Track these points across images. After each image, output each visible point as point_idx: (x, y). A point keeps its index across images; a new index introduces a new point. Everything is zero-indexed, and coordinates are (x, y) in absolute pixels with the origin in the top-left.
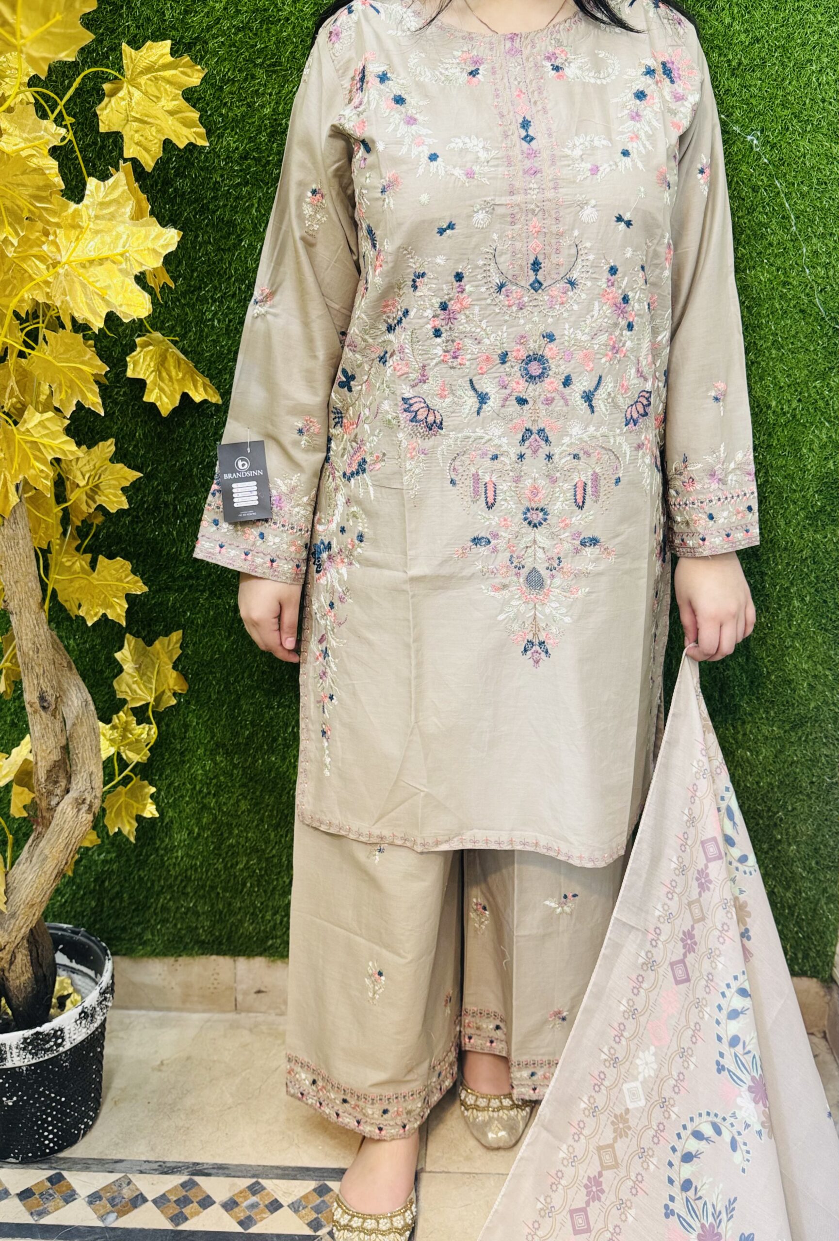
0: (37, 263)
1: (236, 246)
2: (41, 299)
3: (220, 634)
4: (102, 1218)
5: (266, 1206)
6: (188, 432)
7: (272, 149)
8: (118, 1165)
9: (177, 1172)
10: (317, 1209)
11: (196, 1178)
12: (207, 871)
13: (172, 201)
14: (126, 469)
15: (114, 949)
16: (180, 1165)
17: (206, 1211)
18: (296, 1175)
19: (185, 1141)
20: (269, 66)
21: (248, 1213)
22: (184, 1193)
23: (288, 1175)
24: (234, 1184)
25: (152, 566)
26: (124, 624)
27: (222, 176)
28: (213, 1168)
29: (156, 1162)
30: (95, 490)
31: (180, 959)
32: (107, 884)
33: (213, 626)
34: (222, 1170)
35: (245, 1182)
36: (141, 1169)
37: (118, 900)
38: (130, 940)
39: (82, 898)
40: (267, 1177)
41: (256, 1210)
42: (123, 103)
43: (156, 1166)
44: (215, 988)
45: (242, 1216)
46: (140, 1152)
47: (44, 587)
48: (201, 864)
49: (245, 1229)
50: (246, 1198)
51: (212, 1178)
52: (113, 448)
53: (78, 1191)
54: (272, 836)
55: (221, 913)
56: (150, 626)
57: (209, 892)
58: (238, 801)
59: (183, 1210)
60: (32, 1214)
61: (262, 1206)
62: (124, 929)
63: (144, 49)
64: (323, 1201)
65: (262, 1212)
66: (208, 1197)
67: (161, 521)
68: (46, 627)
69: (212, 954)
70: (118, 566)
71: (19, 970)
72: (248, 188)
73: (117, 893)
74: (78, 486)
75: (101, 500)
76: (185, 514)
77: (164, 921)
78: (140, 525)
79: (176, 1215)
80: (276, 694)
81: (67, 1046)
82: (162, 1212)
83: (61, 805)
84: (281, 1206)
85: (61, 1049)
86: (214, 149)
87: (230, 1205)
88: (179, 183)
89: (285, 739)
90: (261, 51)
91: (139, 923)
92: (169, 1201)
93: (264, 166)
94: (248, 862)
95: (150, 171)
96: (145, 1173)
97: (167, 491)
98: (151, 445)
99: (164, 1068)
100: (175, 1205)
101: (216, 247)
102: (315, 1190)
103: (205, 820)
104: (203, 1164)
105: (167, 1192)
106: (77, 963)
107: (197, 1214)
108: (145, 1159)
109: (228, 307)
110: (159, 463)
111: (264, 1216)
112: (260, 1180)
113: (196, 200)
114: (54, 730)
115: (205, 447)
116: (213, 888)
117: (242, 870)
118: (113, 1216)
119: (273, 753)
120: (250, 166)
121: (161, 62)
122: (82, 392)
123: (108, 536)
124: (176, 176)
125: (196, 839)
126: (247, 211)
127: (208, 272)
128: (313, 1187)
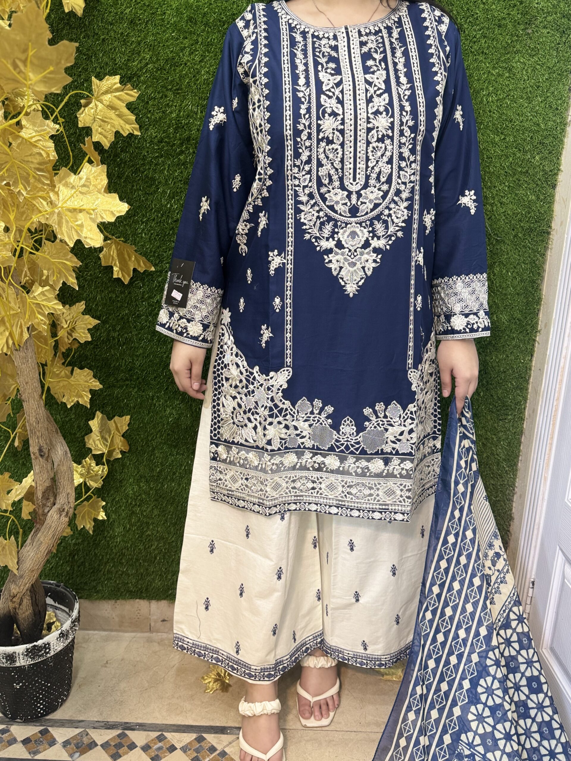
0: (42, 200)
1: (155, 192)
2: (43, 222)
3: (144, 413)
4: (71, 756)
5: (167, 749)
6: (127, 296)
7: (176, 137)
8: (81, 724)
9: (115, 728)
10: (197, 751)
11: (127, 732)
12: (134, 550)
13: (119, 166)
14: (91, 318)
15: (80, 595)
16: (117, 723)
17: (131, 752)
18: (185, 730)
19: (120, 709)
20: (175, 90)
21: (156, 753)
22: (119, 741)
23: (180, 730)
24: (148, 735)
25: (105, 373)
26: (89, 406)
27: (148, 152)
28: (137, 726)
29: (103, 722)
30: (73, 329)
31: (118, 601)
32: (76, 557)
33: (140, 408)
34: (142, 727)
35: (155, 734)
36: (95, 726)
37: (82, 567)
38: (89, 589)
39: (62, 565)
40: (168, 731)
41: (161, 751)
42: (92, 111)
43: (102, 724)
44: (138, 618)
45: (153, 754)
46: (93, 716)
47: (43, 385)
48: (131, 545)
50: (155, 744)
51: (136, 732)
52: (84, 307)
53: (57, 739)
54: (172, 530)
55: (142, 574)
56: (103, 407)
57: (135, 562)
58: (153, 509)
59: (118, 751)
60: (30, 753)
61: (164, 749)
62: (86, 583)
63: (104, 80)
64: (200, 746)
65: (165, 752)
66: (133, 743)
67: (111, 347)
68: (43, 409)
69: (136, 599)
70: (85, 374)
71: (24, 608)
72: (162, 159)
73: (82, 563)
74: (63, 327)
75: (75, 335)
76: (124, 344)
77: (110, 579)
78: (98, 350)
79: (114, 754)
80: (175, 447)
81: (52, 653)
82: (106, 752)
83: (51, 512)
84: (176, 749)
85: (48, 655)
86: (143, 137)
87: (146, 748)
88: (123, 155)
89: (180, 473)
90: (172, 81)
91: (94, 580)
92: (110, 745)
93: (172, 146)
94: (158, 545)
95: (107, 148)
96: (97, 728)
97: (114, 330)
98: (106, 304)
99: (108, 665)
100: (114, 748)
101: (144, 192)
102: (195, 739)
103: (133, 520)
104: (130, 723)
105: (109, 740)
106: (59, 604)
107: (127, 753)
108: (96, 720)
109: (150, 226)
110: (110, 314)
111: (166, 754)
112: (164, 733)
113: (133, 166)
114: (47, 469)
115: (137, 305)
116: (137, 560)
117: (154, 550)
118: (78, 754)
119: (173, 481)
120: (163, 146)
121: (114, 87)
122: (66, 276)
123: (80, 356)
124: (121, 152)
125: (128, 531)
126: (162, 172)
127: (139, 206)
128: (194, 737)
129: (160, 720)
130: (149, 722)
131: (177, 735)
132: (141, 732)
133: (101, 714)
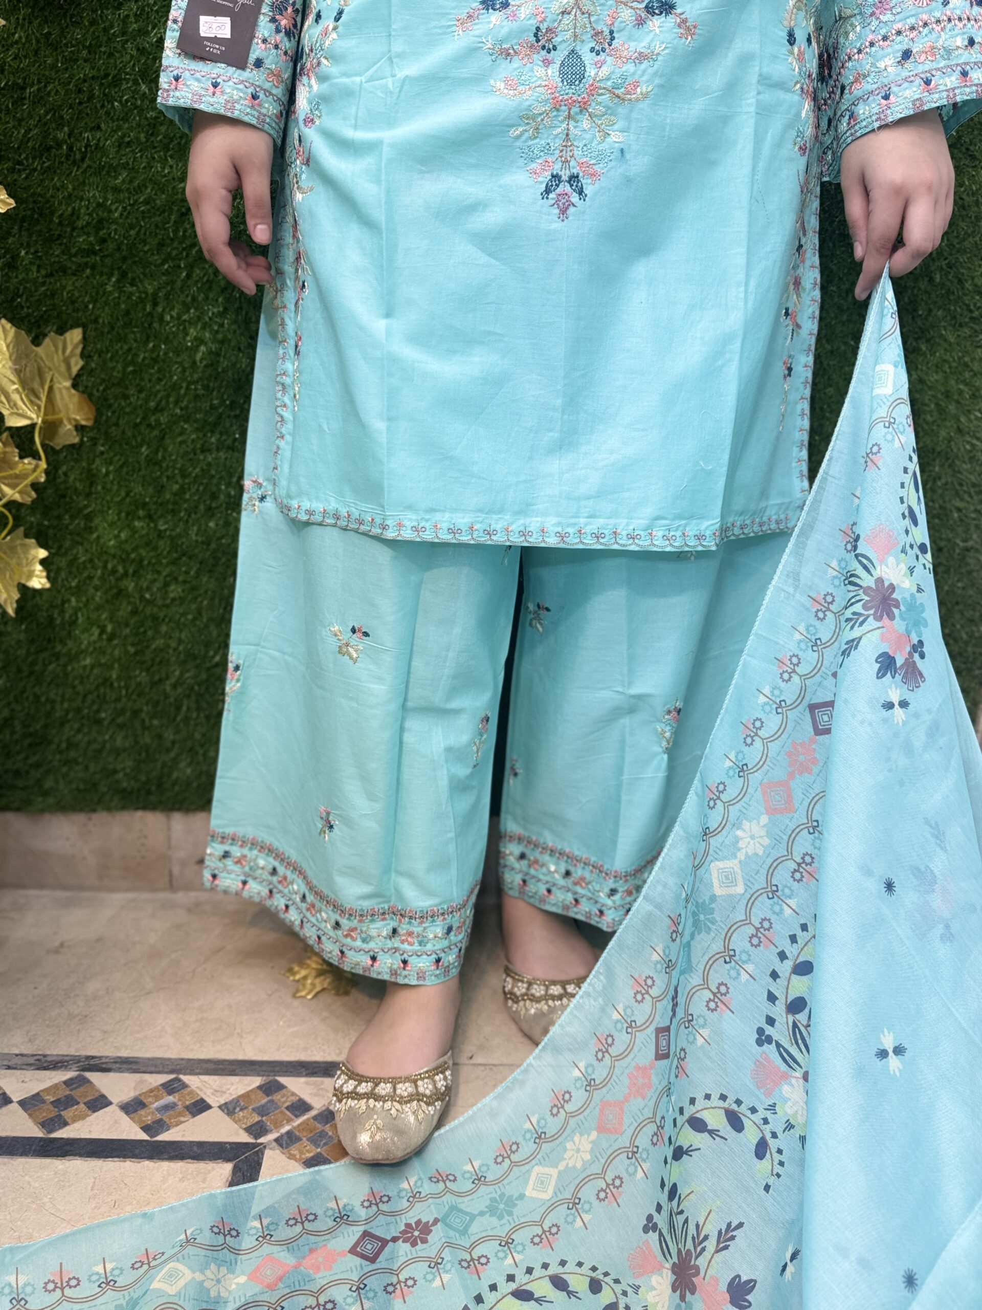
5: (187, 1108)
9: (61, 1067)
10: (262, 1111)
11: (88, 1075)
16: (67, 1058)
17: (96, 1114)
18: (234, 1070)
19: (79, 1031)
21: (159, 1116)
22: (68, 1093)
23: (223, 1070)
24: (142, 1082)
28: (116, 1062)
29: (33, 1055)
34: (127, 1064)
35: (160, 1079)
36: (10, 1063)
38: (26, 788)
40: (192, 1073)
41: (171, 1112)
43: (31, 1060)
44: (143, 857)
45: (149, 1119)
46: (12, 1045)
49: (151, 1137)
50: (157, 1098)
51: (111, 1074)
55: (148, 749)
57: (131, 719)
58: (166, 584)
59: (62, 1113)
61: (180, 1107)
64: (272, 1101)
65: (180, 1114)
66: (103, 1096)
69: (137, 809)
76: (83, 157)
77: (72, 762)
79: (52, 1119)
82: (30, 1115)
84: (208, 1107)
87: (132, 1108)
91: (37, 765)
92: (43, 1102)
96: (15, 1068)
99: (63, 950)
100: (51, 1107)
102: (260, 1088)
103: (121, 612)
104: (100, 1058)
105: (42, 1091)
107: (83, 1117)
108: (17, 1052)
111: (182, 1119)
112: (182, 1077)
116: (136, 712)
125: (110, 639)
128: (257, 1084)
129: (172, 1050)
130: (148, 1055)
131: (213, 1081)
132: (126, 1075)
133: (30, 1041)
